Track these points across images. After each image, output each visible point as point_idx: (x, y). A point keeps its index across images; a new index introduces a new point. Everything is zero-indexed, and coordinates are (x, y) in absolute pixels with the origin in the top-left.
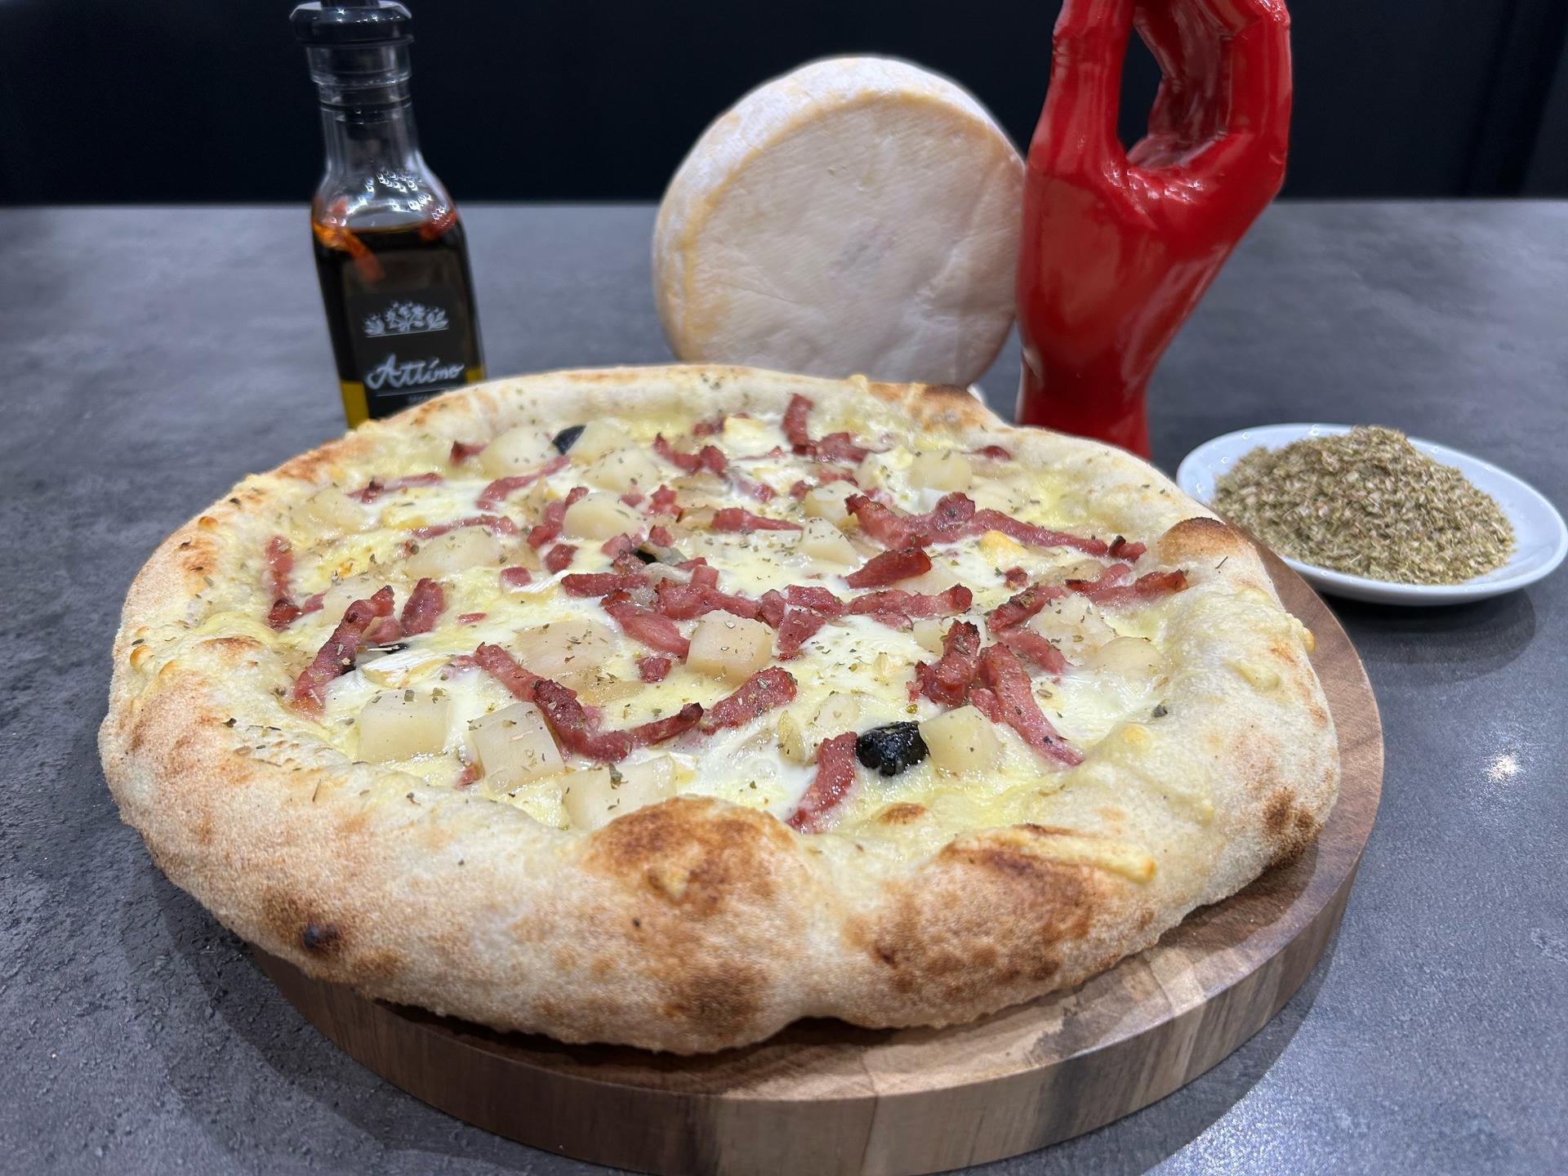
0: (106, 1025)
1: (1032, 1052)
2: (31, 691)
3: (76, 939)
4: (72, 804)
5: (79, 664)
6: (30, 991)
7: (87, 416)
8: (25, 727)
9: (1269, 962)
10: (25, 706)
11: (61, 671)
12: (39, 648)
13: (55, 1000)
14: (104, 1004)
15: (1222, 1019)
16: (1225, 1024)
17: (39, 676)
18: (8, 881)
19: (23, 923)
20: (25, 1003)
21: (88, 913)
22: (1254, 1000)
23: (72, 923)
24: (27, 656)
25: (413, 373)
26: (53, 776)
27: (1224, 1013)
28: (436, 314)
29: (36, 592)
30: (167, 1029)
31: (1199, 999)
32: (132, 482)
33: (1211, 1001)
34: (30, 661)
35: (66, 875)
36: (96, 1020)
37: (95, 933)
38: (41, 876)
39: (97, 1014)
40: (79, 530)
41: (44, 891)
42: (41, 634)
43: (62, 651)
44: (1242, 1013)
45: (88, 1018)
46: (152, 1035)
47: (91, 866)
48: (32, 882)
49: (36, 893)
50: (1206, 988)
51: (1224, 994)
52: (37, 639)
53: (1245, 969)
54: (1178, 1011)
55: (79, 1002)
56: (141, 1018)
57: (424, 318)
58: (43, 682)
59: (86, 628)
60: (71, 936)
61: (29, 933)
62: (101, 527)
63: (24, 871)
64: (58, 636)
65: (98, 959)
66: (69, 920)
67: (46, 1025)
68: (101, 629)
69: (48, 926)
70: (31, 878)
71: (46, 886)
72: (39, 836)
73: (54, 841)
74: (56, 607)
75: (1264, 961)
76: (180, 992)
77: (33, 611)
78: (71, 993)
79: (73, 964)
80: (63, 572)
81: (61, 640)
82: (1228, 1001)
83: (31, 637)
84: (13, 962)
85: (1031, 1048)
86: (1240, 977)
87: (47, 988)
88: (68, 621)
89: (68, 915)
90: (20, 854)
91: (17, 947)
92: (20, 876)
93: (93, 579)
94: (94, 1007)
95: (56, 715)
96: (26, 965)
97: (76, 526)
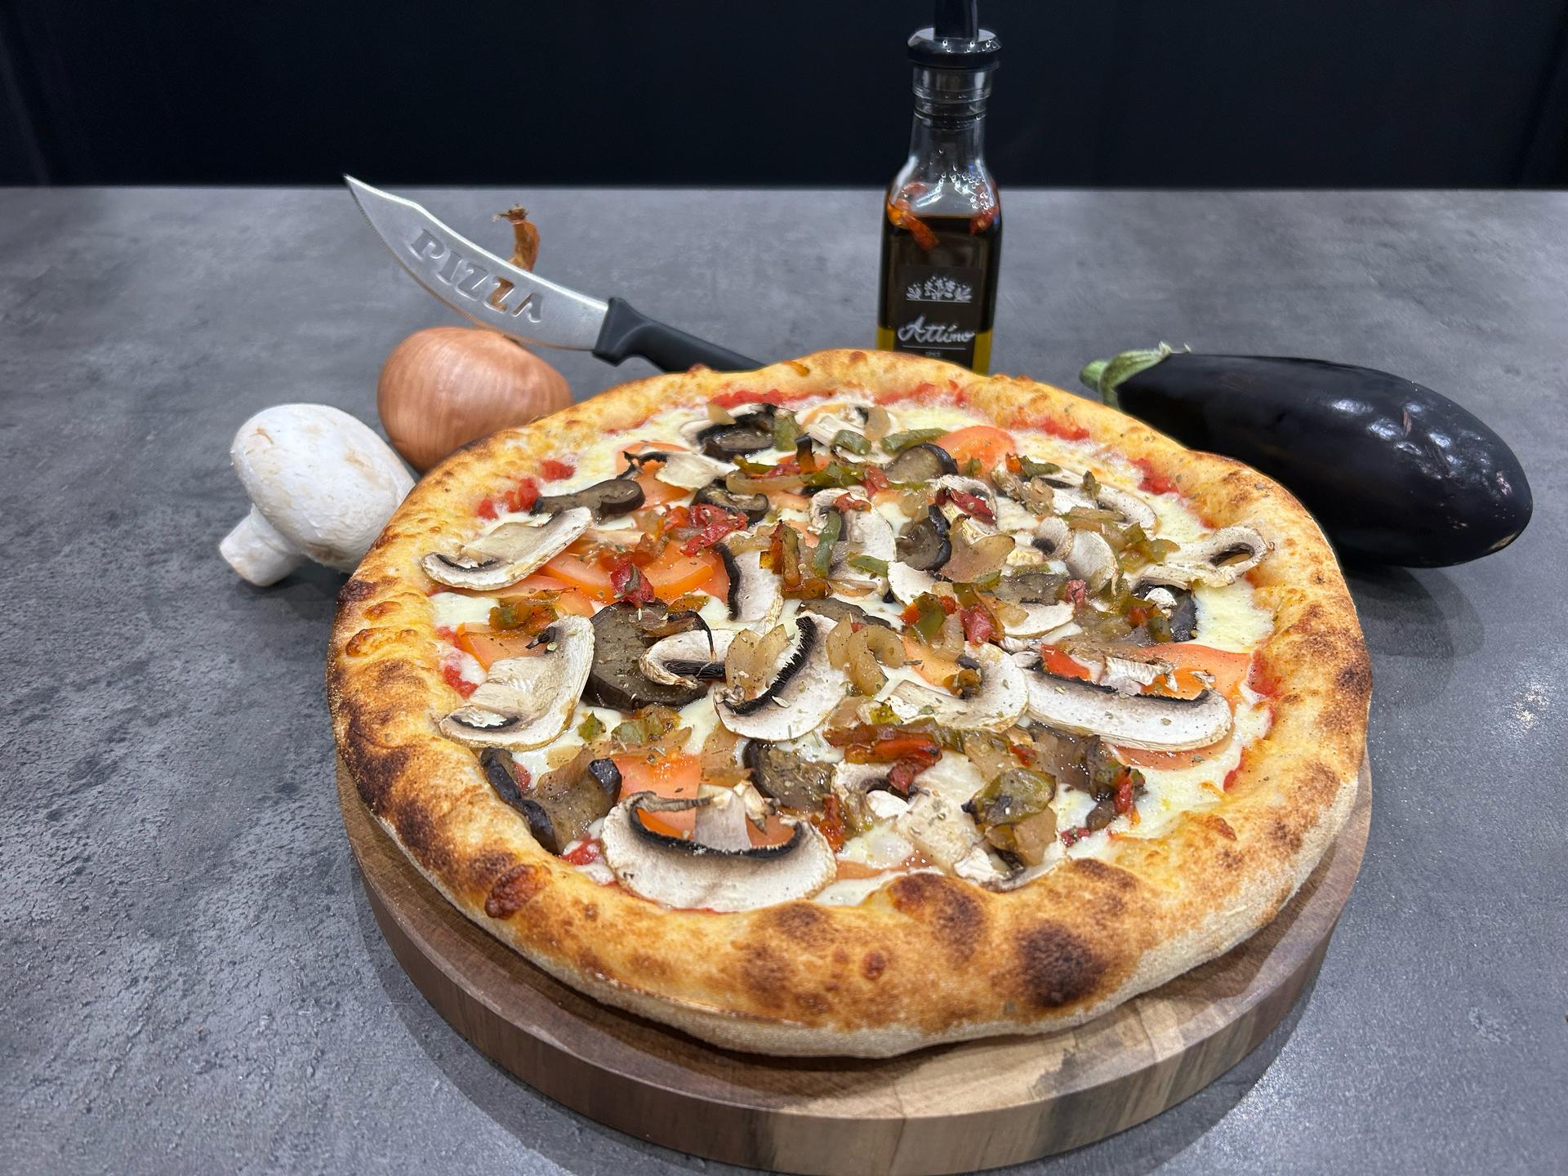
0: (221, 1083)
1: (1034, 1088)
2: (126, 743)
3: (189, 999)
4: (174, 861)
5: (167, 715)
6: (153, 1049)
7: (149, 438)
8: (124, 781)
9: (1244, 1017)
10: (123, 758)
11: (152, 722)
12: (128, 697)
13: (177, 1058)
14: (218, 1062)
15: (1199, 1062)
16: (1201, 1066)
17: (132, 728)
18: (123, 939)
19: (141, 982)
20: (150, 1060)
21: (198, 973)
22: (1229, 1044)
23: (185, 982)
24: (119, 706)
26: (154, 833)
27: (1201, 1058)
29: (121, 635)
30: (275, 1087)
31: (1179, 1048)
32: (198, 515)
33: (1188, 1051)
34: (122, 711)
35: (174, 935)
36: (213, 1078)
37: (205, 993)
38: (152, 935)
39: (213, 1072)
40: (154, 568)
41: (157, 950)
42: (130, 682)
43: (150, 700)
44: (1217, 1055)
45: (207, 1077)
46: (263, 1093)
47: (197, 925)
48: (145, 941)
49: (149, 952)
50: (1185, 1038)
51: (1201, 1044)
52: (127, 687)
53: (1221, 1023)
54: (1160, 1059)
55: (196, 1061)
56: (252, 1076)
58: (136, 734)
59: (170, 676)
60: (184, 996)
61: (147, 992)
62: (174, 565)
63: (137, 930)
64: (145, 684)
65: (210, 1018)
66: (181, 980)
67: (170, 1082)
68: (183, 678)
69: (164, 985)
70: (144, 936)
71: (158, 946)
72: (147, 895)
73: (161, 900)
74: (140, 653)
75: (1238, 1016)
76: (283, 1052)
77: (120, 657)
78: (189, 1051)
79: (189, 1023)
80: (143, 615)
81: (150, 690)
82: (1204, 1048)
83: (121, 685)
84: (135, 1021)
85: (1034, 1084)
86: (1217, 1029)
87: (166, 1046)
88: (153, 668)
89: (180, 975)
90: (133, 912)
91: (137, 1006)
92: (134, 935)
93: (171, 623)
94: (210, 1066)
95: (151, 769)
96: (147, 1023)
97: (151, 564)
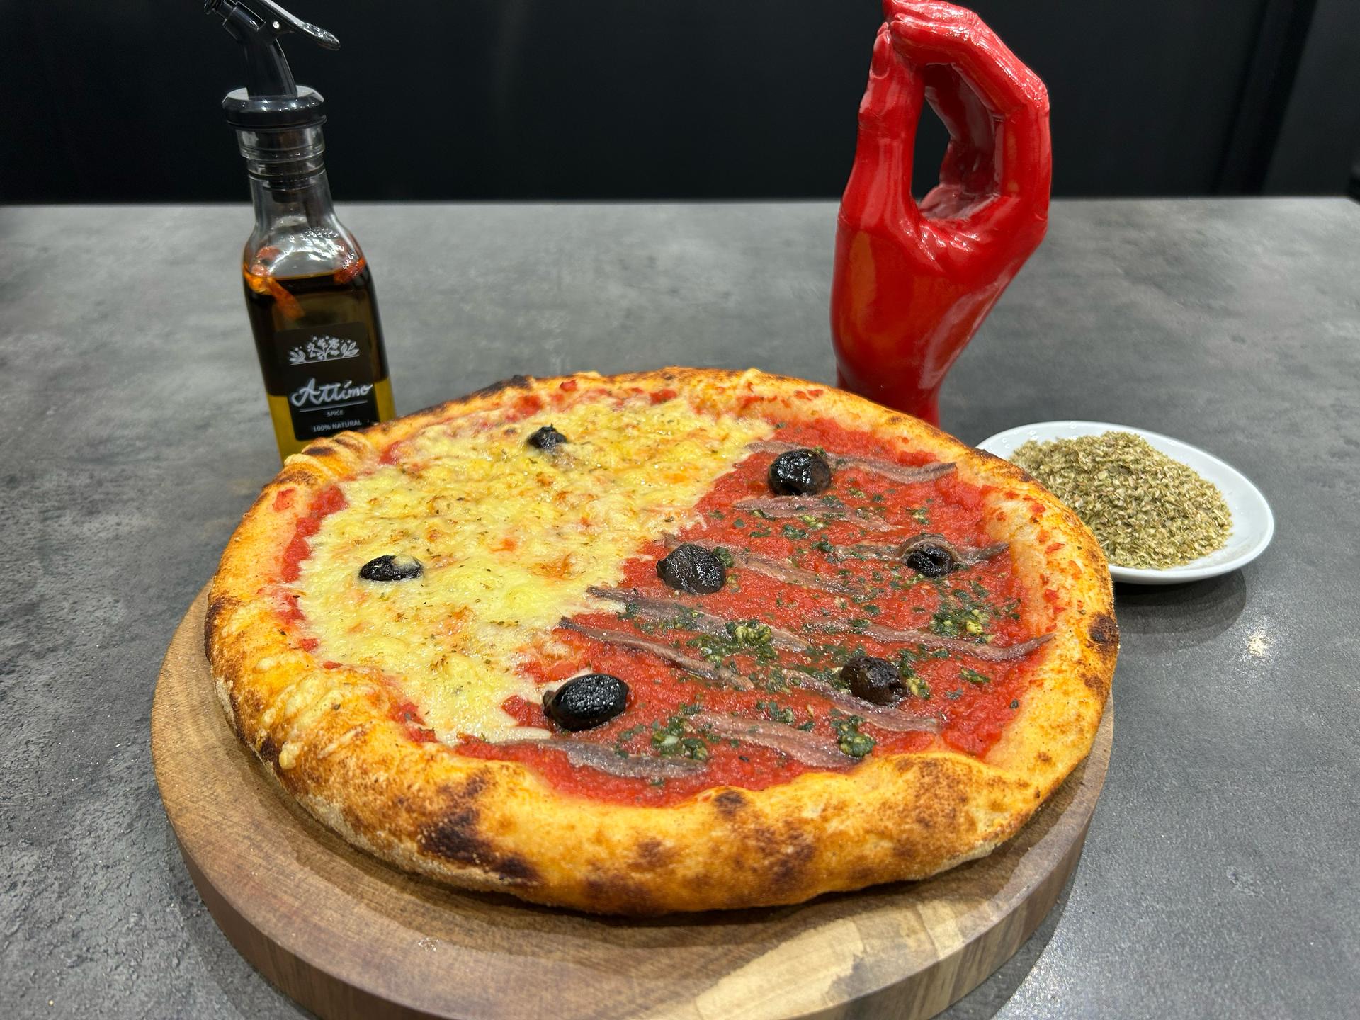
0: (92, 974)
1: (827, 993)
2: (15, 675)
3: (64, 900)
4: (54, 777)
5: (54, 650)
6: (29, 946)
7: (50, 412)
8: (11, 708)
9: (1015, 911)
10: (11, 688)
11: (39, 656)
12: (19, 634)
13: (51, 953)
14: (89, 956)
15: (978, 956)
16: (980, 962)
17: (21, 662)
18: (4, 848)
19: (19, 886)
20: (25, 956)
21: (73, 877)
22: (1004, 939)
23: (60, 885)
24: (10, 642)
25: (330, 392)
26: (38, 753)
27: (979, 952)
28: (348, 345)
29: (14, 581)
30: (142, 977)
31: (958, 944)
32: (92, 477)
33: (967, 947)
34: (12, 647)
35: (52, 843)
36: (84, 971)
37: (79, 894)
38: (32, 844)
39: (84, 966)
40: (48, 522)
41: (35, 857)
42: (21, 621)
43: (39, 637)
44: (994, 949)
45: (78, 970)
46: (130, 983)
47: (73, 833)
48: (25, 849)
49: (29, 859)
50: (964, 935)
51: (978, 940)
52: (18, 626)
53: (995, 918)
54: (943, 955)
55: (68, 955)
56: (121, 968)
57: (339, 349)
58: (25, 666)
59: (58, 615)
60: (60, 897)
61: (25, 895)
62: (67, 520)
63: (18, 840)
64: (35, 623)
65: (83, 918)
66: (57, 884)
67: (43, 976)
68: (71, 617)
69: (40, 888)
70: (24, 845)
71: (37, 853)
72: (28, 808)
73: (41, 812)
74: (32, 596)
75: (1010, 911)
76: (151, 945)
77: (12, 600)
78: (63, 948)
79: (63, 922)
80: (36, 563)
81: (38, 627)
82: (982, 944)
83: (13, 624)
84: (13, 921)
85: (827, 989)
86: (990, 925)
87: (41, 943)
88: (43, 609)
89: (56, 879)
90: (14, 824)
91: (15, 907)
92: (15, 843)
93: (62, 569)
94: (81, 960)
95: (37, 697)
96: (24, 924)
97: (46, 519)
